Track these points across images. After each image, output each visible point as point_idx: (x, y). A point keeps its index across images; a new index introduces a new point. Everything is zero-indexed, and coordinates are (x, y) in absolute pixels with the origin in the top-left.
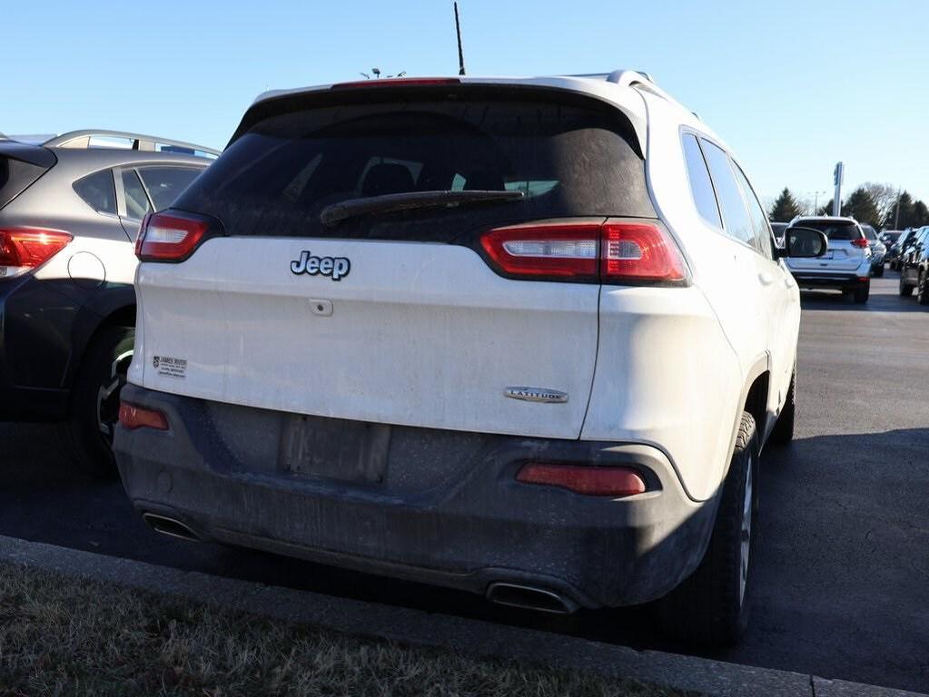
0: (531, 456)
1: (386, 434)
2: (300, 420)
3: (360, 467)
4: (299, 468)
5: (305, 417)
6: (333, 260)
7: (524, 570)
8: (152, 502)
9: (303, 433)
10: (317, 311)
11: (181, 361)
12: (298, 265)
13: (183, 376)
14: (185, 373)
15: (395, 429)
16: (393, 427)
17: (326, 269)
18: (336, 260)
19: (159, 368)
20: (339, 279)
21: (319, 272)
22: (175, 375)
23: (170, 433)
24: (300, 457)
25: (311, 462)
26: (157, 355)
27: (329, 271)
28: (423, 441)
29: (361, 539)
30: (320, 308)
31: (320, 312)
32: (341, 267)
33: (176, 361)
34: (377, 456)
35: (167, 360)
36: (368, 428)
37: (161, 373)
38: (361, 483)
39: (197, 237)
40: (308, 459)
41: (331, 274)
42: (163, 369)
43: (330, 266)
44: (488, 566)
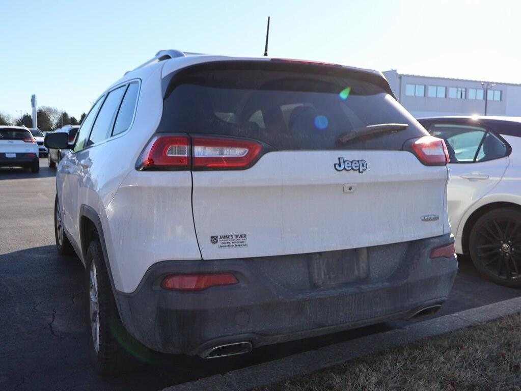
0: (436, 245)
1: (365, 252)
2: (318, 256)
3: (356, 273)
4: (323, 283)
5: (320, 253)
6: (358, 161)
7: (437, 298)
8: (233, 335)
9: (321, 262)
10: (348, 190)
11: (241, 236)
12: (340, 166)
13: (245, 245)
14: (246, 242)
15: (369, 249)
16: (368, 248)
17: (356, 167)
18: (360, 162)
19: (219, 243)
20: (362, 172)
21: (352, 169)
22: (236, 246)
23: (243, 285)
24: (323, 276)
25: (330, 278)
26: (214, 235)
27: (358, 168)
28: (383, 251)
29: (374, 309)
30: (350, 189)
31: (350, 191)
32: (363, 166)
33: (236, 236)
34: (363, 265)
35: (227, 237)
36: (356, 251)
37: (222, 247)
38: (359, 281)
39: (257, 152)
40: (327, 276)
41: (359, 169)
42: (224, 243)
43: (358, 165)
44: (426, 301)
